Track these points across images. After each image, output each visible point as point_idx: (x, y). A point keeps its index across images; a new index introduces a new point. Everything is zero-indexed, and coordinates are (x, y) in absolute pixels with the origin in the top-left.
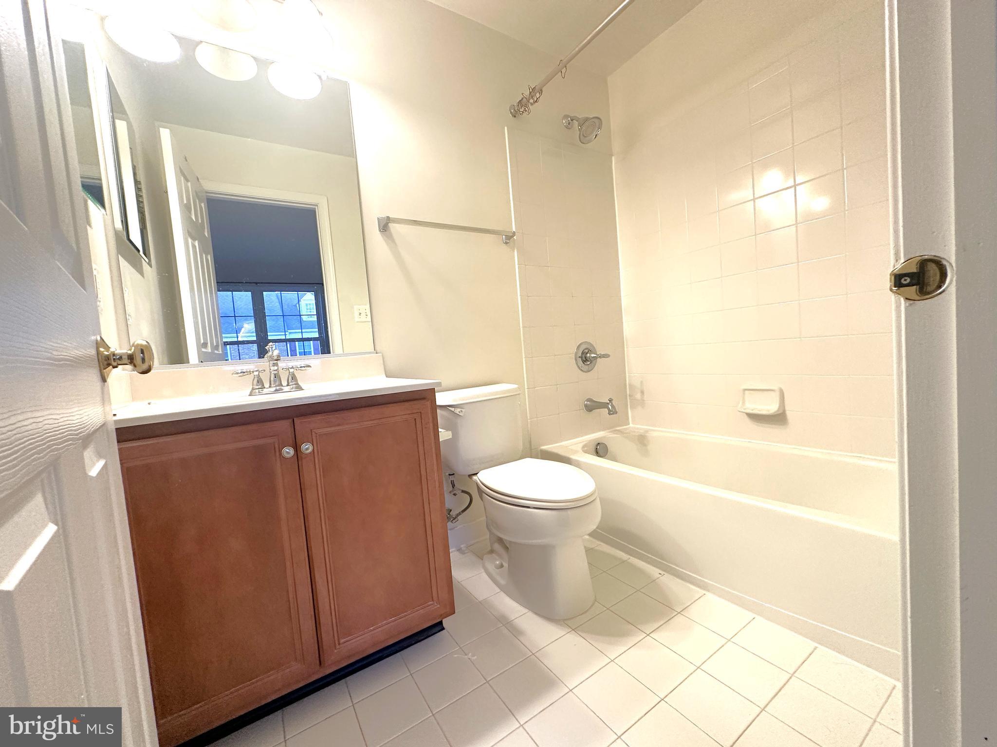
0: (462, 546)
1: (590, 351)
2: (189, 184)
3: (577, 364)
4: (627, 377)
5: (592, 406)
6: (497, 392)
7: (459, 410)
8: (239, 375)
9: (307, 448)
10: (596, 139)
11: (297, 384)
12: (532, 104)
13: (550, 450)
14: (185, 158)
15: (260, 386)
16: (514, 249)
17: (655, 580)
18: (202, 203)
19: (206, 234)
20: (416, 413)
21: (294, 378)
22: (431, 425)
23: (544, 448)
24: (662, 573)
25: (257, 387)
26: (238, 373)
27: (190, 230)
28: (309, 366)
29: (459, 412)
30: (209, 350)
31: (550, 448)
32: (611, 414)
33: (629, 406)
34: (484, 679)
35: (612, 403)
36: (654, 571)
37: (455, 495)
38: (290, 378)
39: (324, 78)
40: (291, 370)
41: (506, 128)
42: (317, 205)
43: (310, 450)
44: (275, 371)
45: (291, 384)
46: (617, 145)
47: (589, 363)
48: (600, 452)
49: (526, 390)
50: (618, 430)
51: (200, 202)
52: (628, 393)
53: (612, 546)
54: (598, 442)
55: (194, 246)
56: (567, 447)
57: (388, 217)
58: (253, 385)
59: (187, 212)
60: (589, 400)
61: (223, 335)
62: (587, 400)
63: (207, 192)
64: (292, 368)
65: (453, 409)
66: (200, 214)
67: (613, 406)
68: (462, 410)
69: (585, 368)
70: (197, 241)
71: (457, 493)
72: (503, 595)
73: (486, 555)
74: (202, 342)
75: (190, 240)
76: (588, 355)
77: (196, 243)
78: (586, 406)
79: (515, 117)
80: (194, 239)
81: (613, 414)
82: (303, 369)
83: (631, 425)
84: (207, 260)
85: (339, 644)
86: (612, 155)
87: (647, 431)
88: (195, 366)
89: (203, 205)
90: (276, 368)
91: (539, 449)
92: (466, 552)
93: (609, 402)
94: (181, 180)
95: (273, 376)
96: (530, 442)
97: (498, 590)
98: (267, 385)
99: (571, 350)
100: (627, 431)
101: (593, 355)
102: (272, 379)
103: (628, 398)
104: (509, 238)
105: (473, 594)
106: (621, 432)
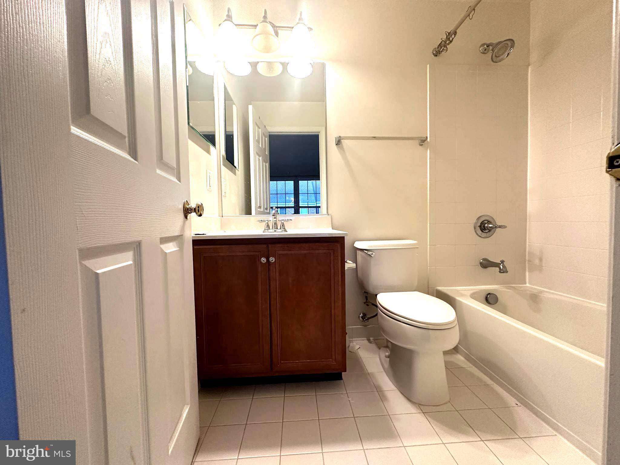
0: (371, 338)
1: (488, 222)
2: (260, 130)
3: (476, 232)
4: (527, 245)
5: (486, 264)
6: (398, 245)
7: (371, 253)
8: (260, 222)
9: (272, 259)
10: (508, 57)
11: (284, 228)
12: (448, 44)
13: (443, 290)
14: (259, 117)
15: (268, 228)
16: (428, 149)
17: (509, 407)
18: (266, 138)
19: (267, 153)
20: (331, 249)
21: (283, 225)
22: (339, 258)
23: (440, 288)
24: (519, 404)
25: (267, 228)
26: (259, 221)
27: (258, 152)
28: (291, 220)
29: (371, 254)
30: (262, 210)
31: (444, 289)
32: (502, 272)
33: (527, 269)
34: (353, 415)
35: (503, 264)
36: (511, 401)
37: (368, 305)
38: (282, 225)
39: (312, 64)
40: (282, 221)
41: (428, 66)
42: (319, 132)
43: (274, 260)
44: (275, 221)
45: (281, 228)
46: (534, 57)
47: (487, 231)
48: (490, 300)
49: (428, 246)
50: (512, 287)
51: (265, 137)
52: (527, 258)
53: (482, 372)
54: (489, 292)
55: (259, 160)
56: (458, 291)
57: (340, 137)
58: (265, 227)
59: (258, 144)
60: (484, 259)
61: (271, 204)
62: (482, 259)
63: (269, 132)
64: (283, 220)
65: (366, 252)
66: (265, 143)
67: (504, 266)
68: (373, 253)
69: (484, 235)
70: (261, 157)
71: (369, 304)
72: (384, 374)
73: (382, 348)
74: (258, 206)
75: (257, 157)
76: (486, 225)
77: (261, 158)
78: (481, 263)
79: (436, 56)
80: (259, 156)
81: (503, 272)
82: (288, 221)
83: (528, 285)
84: (266, 166)
85: (280, 363)
86: (529, 65)
87: (541, 292)
88: (254, 216)
89: (266, 139)
90: (275, 220)
91: (435, 288)
92: (373, 342)
93: (501, 263)
94: (256, 128)
95: (274, 223)
96: (428, 283)
97: (382, 370)
98: (271, 228)
99: (472, 220)
100: (522, 289)
101: (490, 226)
102: (273, 225)
103: (527, 262)
104: (423, 141)
105: (366, 367)
106: (515, 288)
